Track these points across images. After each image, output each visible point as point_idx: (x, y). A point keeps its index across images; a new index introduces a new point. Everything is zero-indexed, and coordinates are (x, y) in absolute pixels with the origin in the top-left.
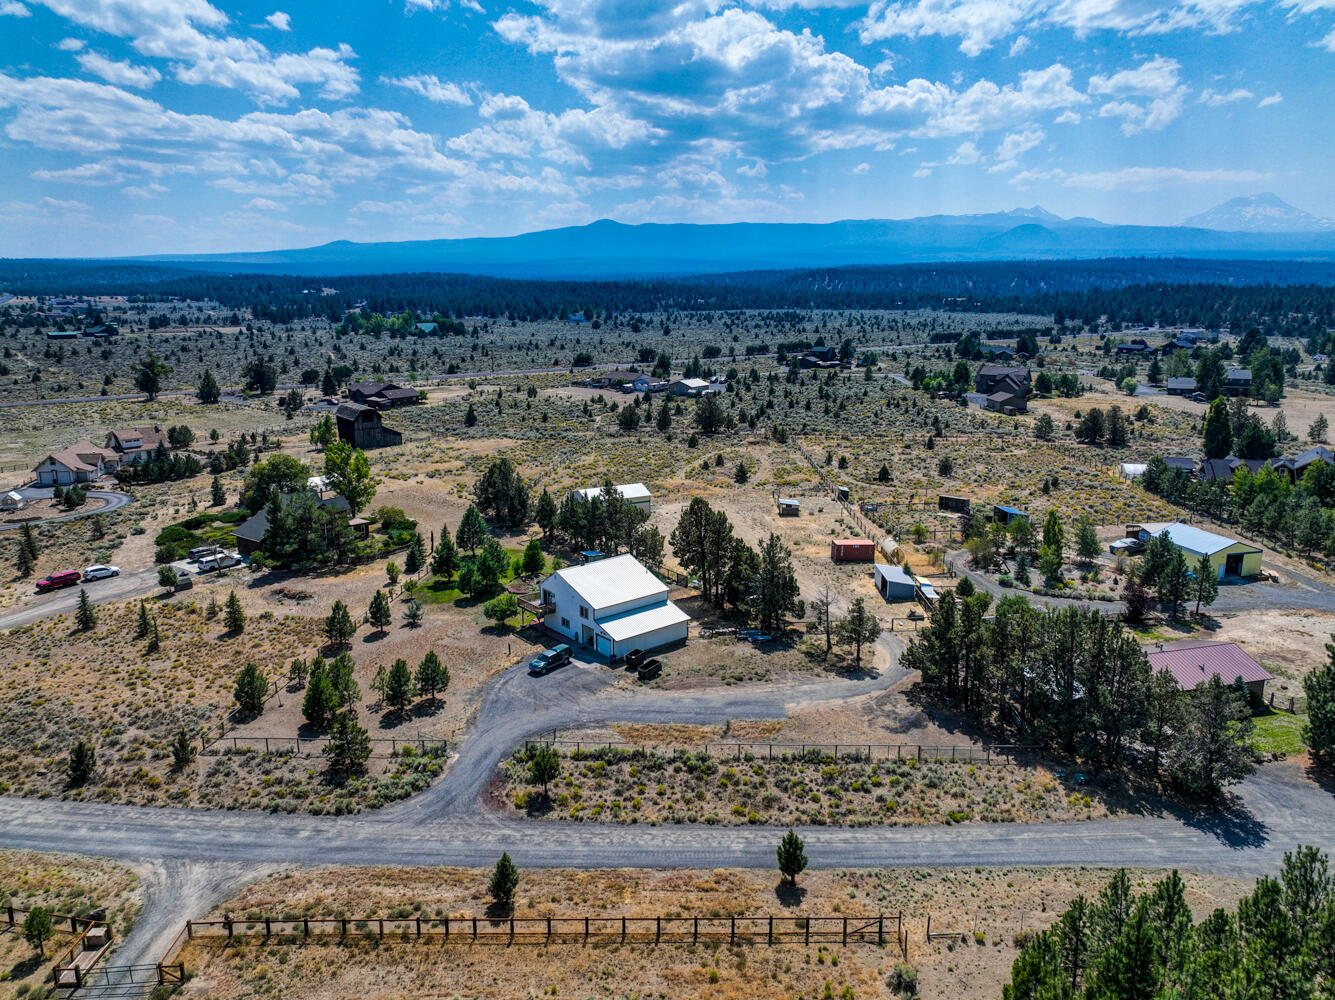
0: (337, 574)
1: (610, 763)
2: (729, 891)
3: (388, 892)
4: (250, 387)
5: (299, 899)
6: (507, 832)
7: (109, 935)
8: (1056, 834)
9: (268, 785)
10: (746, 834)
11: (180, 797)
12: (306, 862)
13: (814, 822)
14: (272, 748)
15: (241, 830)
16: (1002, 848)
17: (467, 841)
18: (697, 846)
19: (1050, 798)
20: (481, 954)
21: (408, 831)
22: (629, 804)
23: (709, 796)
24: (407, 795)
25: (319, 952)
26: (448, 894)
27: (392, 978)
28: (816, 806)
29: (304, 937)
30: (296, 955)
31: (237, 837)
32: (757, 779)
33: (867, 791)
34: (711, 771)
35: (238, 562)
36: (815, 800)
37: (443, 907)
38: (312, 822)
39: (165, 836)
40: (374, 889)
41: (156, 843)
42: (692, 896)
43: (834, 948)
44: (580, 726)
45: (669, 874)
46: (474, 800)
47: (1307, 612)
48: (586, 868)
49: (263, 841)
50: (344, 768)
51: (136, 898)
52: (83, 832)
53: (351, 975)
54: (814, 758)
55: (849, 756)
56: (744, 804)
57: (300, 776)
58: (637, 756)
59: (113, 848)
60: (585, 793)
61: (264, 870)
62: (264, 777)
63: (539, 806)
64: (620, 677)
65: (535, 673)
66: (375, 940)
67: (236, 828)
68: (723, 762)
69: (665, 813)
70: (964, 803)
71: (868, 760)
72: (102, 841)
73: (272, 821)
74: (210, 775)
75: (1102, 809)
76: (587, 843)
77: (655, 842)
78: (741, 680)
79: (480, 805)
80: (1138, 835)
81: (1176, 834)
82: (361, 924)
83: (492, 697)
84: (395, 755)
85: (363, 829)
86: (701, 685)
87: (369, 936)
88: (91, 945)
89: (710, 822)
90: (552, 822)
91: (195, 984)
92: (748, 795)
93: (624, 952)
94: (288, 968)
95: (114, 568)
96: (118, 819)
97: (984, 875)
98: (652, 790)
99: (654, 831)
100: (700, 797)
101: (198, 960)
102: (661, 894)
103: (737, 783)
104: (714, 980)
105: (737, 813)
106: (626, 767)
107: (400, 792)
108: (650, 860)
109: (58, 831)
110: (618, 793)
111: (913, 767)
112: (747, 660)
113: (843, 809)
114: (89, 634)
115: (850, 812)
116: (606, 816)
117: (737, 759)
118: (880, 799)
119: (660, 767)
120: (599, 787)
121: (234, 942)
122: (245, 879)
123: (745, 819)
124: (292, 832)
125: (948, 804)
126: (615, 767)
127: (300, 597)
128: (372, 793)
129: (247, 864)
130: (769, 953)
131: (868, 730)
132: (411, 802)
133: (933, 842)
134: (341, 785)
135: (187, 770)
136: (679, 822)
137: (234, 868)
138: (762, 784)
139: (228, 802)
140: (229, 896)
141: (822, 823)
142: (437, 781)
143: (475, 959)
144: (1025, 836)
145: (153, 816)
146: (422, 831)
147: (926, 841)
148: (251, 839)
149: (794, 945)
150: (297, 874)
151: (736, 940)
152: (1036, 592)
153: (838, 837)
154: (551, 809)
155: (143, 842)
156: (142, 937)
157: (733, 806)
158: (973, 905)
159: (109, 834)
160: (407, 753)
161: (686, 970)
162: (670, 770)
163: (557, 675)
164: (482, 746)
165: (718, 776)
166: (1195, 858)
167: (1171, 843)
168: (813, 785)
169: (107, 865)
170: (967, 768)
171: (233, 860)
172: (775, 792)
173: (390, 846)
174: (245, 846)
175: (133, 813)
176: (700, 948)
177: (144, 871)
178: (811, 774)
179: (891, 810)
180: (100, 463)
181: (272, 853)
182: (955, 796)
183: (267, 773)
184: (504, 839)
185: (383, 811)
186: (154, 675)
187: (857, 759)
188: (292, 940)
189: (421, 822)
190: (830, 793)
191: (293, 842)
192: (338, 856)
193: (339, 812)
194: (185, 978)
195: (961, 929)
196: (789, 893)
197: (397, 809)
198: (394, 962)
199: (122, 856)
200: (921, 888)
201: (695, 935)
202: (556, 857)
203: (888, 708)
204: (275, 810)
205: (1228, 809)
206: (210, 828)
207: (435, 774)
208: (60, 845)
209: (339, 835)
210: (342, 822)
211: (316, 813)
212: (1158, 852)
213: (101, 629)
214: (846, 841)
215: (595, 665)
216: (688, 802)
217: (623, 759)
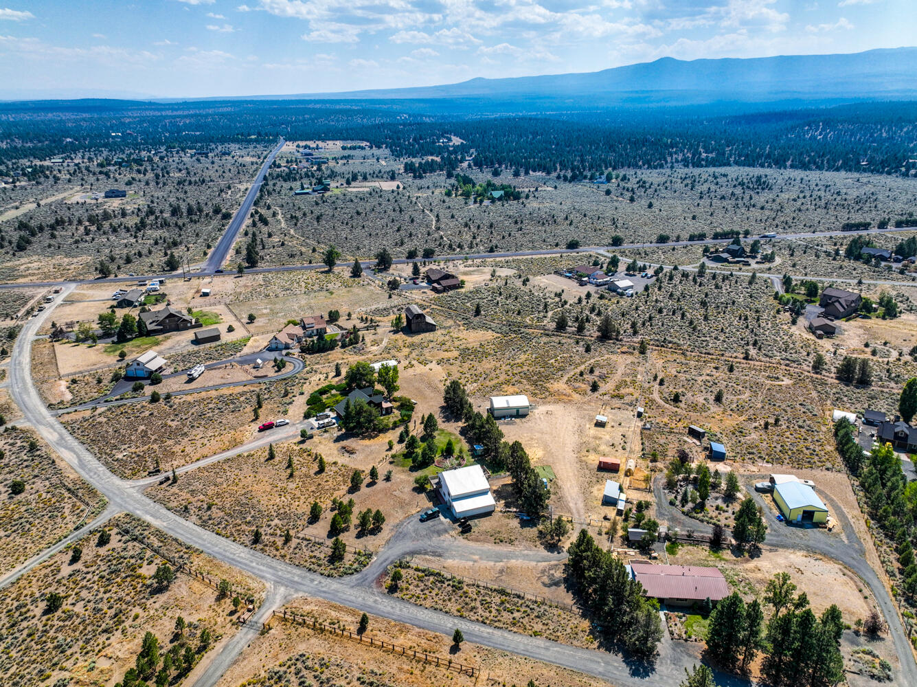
0: (370, 437)
1: (426, 575)
2: (436, 642)
3: (333, 613)
4: (378, 264)
5: (307, 608)
6: (378, 598)
7: (254, 608)
8: (568, 651)
9: (311, 557)
10: (456, 621)
11: (283, 556)
12: (313, 595)
13: (483, 622)
14: (317, 540)
15: (298, 576)
16: (543, 651)
17: (364, 599)
18: (436, 621)
19: (581, 634)
20: (350, 644)
21: (347, 590)
22: (423, 596)
23: (453, 599)
24: (353, 573)
25: (306, 630)
26: (350, 619)
27: (323, 645)
28: (488, 614)
29: (303, 624)
30: (301, 629)
31: (296, 579)
32: (475, 596)
33: (512, 613)
34: (460, 589)
35: (334, 424)
36: (490, 612)
37: (346, 624)
38: (319, 578)
39: (275, 572)
40: (329, 611)
41: (273, 575)
42: (423, 641)
43: (455, 673)
44: (426, 553)
45: (421, 630)
46: (372, 582)
47: (819, 557)
48: (395, 620)
49: (303, 582)
50: (336, 556)
51: (264, 595)
52: (254, 564)
53: (313, 640)
54: (502, 592)
55: (516, 595)
56: (463, 608)
57: (322, 556)
58: (439, 574)
59: (260, 573)
60: (411, 587)
61: (301, 594)
62: (311, 554)
63: (393, 589)
64: (454, 529)
65: (422, 520)
66: (322, 630)
67: (296, 574)
68: (467, 585)
69: (433, 604)
70: (545, 627)
71: (523, 598)
72: (259, 569)
73: (308, 574)
74: (295, 549)
75: (596, 644)
76: (401, 610)
77: (424, 616)
78: (501, 541)
79: (374, 585)
80: (600, 660)
81: (616, 664)
82: (320, 624)
83: (400, 530)
84: (355, 553)
85: (334, 585)
86: (485, 541)
87: (321, 629)
88: (249, 610)
89: (446, 612)
90: (394, 598)
91: (272, 631)
92: (467, 604)
93: (391, 656)
94: (297, 633)
95: (287, 421)
96: (264, 562)
97: (527, 661)
98: (434, 593)
99: (426, 611)
100: (450, 600)
101: (274, 624)
102: (414, 637)
103: (466, 597)
104: (412, 674)
105: (458, 611)
106: (432, 578)
107: (350, 572)
108: (417, 623)
109: (247, 562)
110: (422, 591)
111: (538, 606)
112: (511, 531)
113: (496, 619)
114: (272, 461)
115: (499, 621)
116: (412, 600)
117: (473, 585)
118: (514, 618)
119: (443, 582)
120: (417, 586)
121: (285, 620)
122: (294, 596)
123: (459, 614)
124: (312, 580)
125: (538, 627)
126: (427, 578)
127: (351, 452)
128: (342, 569)
129: (297, 591)
130: (434, 670)
131: (534, 582)
132: (353, 577)
133: (520, 642)
134: (333, 564)
135: (288, 544)
136: (435, 609)
137: (292, 591)
138: (476, 599)
139: (297, 563)
140: (288, 602)
141: (485, 623)
142: (365, 568)
143: (347, 645)
144: (555, 649)
145: (275, 563)
146: (351, 591)
147: (518, 641)
148: (300, 581)
149: (443, 670)
150: (309, 599)
151: (427, 662)
152: (683, 513)
153: (486, 631)
154: (396, 592)
155: (270, 573)
156: (263, 610)
157: (459, 607)
158: (512, 672)
159: (261, 567)
160: (359, 554)
161: (406, 667)
162: (447, 583)
163: (430, 523)
164: (385, 556)
165: (461, 591)
166: (613, 676)
167: (610, 667)
168: (493, 605)
169: (259, 580)
170: (560, 612)
171: (292, 588)
172: (478, 604)
173: (340, 595)
174: (298, 583)
175: (269, 560)
176: (414, 661)
177: (268, 585)
178: (497, 599)
179: (514, 624)
180: (295, 338)
181: (304, 588)
182: (544, 624)
183: (312, 552)
184: (375, 601)
185: (343, 578)
186: (289, 491)
187: (519, 597)
188: (300, 624)
189: (353, 587)
190: (497, 610)
191: (312, 585)
192: (323, 595)
193: (329, 576)
194: (270, 629)
195: (500, 680)
196: (455, 649)
197: (347, 579)
198: (325, 640)
199: (263, 577)
200: (500, 660)
201: (415, 656)
202: (388, 613)
203: (551, 572)
204: (310, 570)
205: (648, 659)
206: (288, 572)
207: (365, 566)
208: (247, 568)
209: (326, 586)
210: (329, 580)
211: (322, 574)
212: (601, 669)
213: (277, 459)
214: (489, 633)
215: (448, 520)
216: (444, 601)
217: (432, 574)
